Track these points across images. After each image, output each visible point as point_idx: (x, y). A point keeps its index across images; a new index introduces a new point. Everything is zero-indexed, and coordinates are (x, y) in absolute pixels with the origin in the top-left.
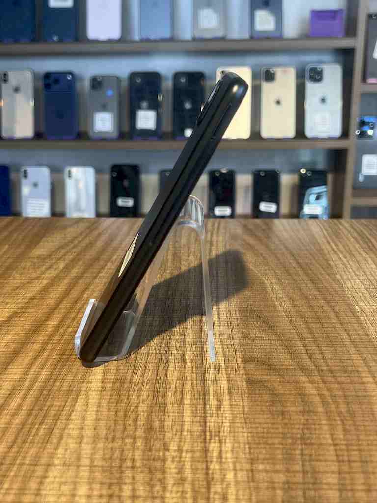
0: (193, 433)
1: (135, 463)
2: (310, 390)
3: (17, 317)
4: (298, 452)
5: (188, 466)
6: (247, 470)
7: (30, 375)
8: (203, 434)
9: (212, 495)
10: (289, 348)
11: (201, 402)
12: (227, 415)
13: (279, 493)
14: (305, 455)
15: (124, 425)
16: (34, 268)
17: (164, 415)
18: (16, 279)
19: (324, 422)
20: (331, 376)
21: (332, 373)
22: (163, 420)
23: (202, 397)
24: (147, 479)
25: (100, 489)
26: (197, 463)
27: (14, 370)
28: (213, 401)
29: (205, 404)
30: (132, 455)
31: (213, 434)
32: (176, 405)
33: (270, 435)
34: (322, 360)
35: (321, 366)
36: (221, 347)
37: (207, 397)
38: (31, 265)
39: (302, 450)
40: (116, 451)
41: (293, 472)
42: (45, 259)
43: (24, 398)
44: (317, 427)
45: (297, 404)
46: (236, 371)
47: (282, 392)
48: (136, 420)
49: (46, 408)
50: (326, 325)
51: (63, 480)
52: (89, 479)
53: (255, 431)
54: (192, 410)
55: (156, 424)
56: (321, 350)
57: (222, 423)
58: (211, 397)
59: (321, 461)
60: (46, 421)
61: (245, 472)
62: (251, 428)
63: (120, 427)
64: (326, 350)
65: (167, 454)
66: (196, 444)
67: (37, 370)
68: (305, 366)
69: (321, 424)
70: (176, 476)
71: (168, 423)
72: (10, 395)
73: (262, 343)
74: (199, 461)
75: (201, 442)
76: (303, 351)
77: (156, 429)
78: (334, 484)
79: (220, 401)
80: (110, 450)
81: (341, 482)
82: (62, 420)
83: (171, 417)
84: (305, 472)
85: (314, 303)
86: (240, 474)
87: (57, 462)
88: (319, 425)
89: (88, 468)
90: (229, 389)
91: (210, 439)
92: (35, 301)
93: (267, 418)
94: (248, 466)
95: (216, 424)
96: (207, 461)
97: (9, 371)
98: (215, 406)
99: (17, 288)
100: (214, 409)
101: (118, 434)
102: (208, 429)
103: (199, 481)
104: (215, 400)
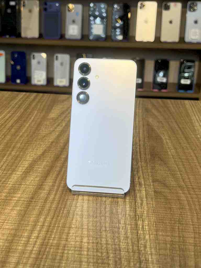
0: (131, 216)
1: (106, 229)
2: (183, 197)
3: (46, 152)
4: (177, 228)
5: (129, 231)
6: (154, 235)
7: (56, 184)
8: (135, 217)
9: (140, 245)
10: (174, 175)
11: (134, 201)
12: (145, 208)
13: (168, 246)
14: (180, 229)
15: (100, 210)
16: (51, 125)
17: (117, 206)
18: (43, 131)
19: (189, 214)
20: (193, 191)
21: (193, 189)
22: (117, 209)
23: (134, 199)
24: (112, 237)
25: (92, 240)
26: (133, 230)
27: (49, 181)
28: (139, 201)
29: (135, 202)
30: (105, 225)
31: (139, 217)
32: (122, 202)
33: (165, 219)
34: (189, 183)
35: (188, 185)
36: (142, 173)
37: (136, 199)
38: (49, 123)
39: (178, 226)
40: (98, 223)
41: (174, 236)
42: (56, 120)
43: (55, 195)
44: (186, 216)
45: (177, 205)
46: (149, 186)
47: (170, 198)
48: (105, 208)
49: (66, 200)
50: (192, 164)
51: (77, 235)
52: (87, 235)
53: (158, 217)
54: (130, 205)
55: (114, 211)
56: (189, 177)
57: (143, 212)
58: (138, 199)
59: (187, 232)
60: (66, 207)
61: (154, 236)
62: (156, 215)
63: (99, 211)
64: (191, 177)
65: (120, 225)
66: (132, 221)
67: (59, 181)
68: (181, 185)
69: (187, 215)
70: (124, 235)
71: (120, 211)
72: (49, 193)
73: (161, 172)
74: (134, 229)
75: (134, 220)
76: (180, 178)
77: (114, 213)
78: (192, 243)
79: (142, 201)
80: (95, 222)
81: (195, 242)
82: (73, 206)
83: (121, 208)
84: (179, 237)
85: (186, 151)
86: (151, 236)
87: (73, 226)
88: (186, 215)
89: (87, 230)
90: (146, 195)
91: (138, 219)
92: (54, 144)
93: (163, 211)
94: (155, 233)
95: (141, 212)
96: (137, 229)
97: (47, 181)
98: (140, 204)
99: (45, 136)
100: (140, 205)
101: (98, 215)
102: (137, 214)
103: (134, 238)
104: (140, 200)
